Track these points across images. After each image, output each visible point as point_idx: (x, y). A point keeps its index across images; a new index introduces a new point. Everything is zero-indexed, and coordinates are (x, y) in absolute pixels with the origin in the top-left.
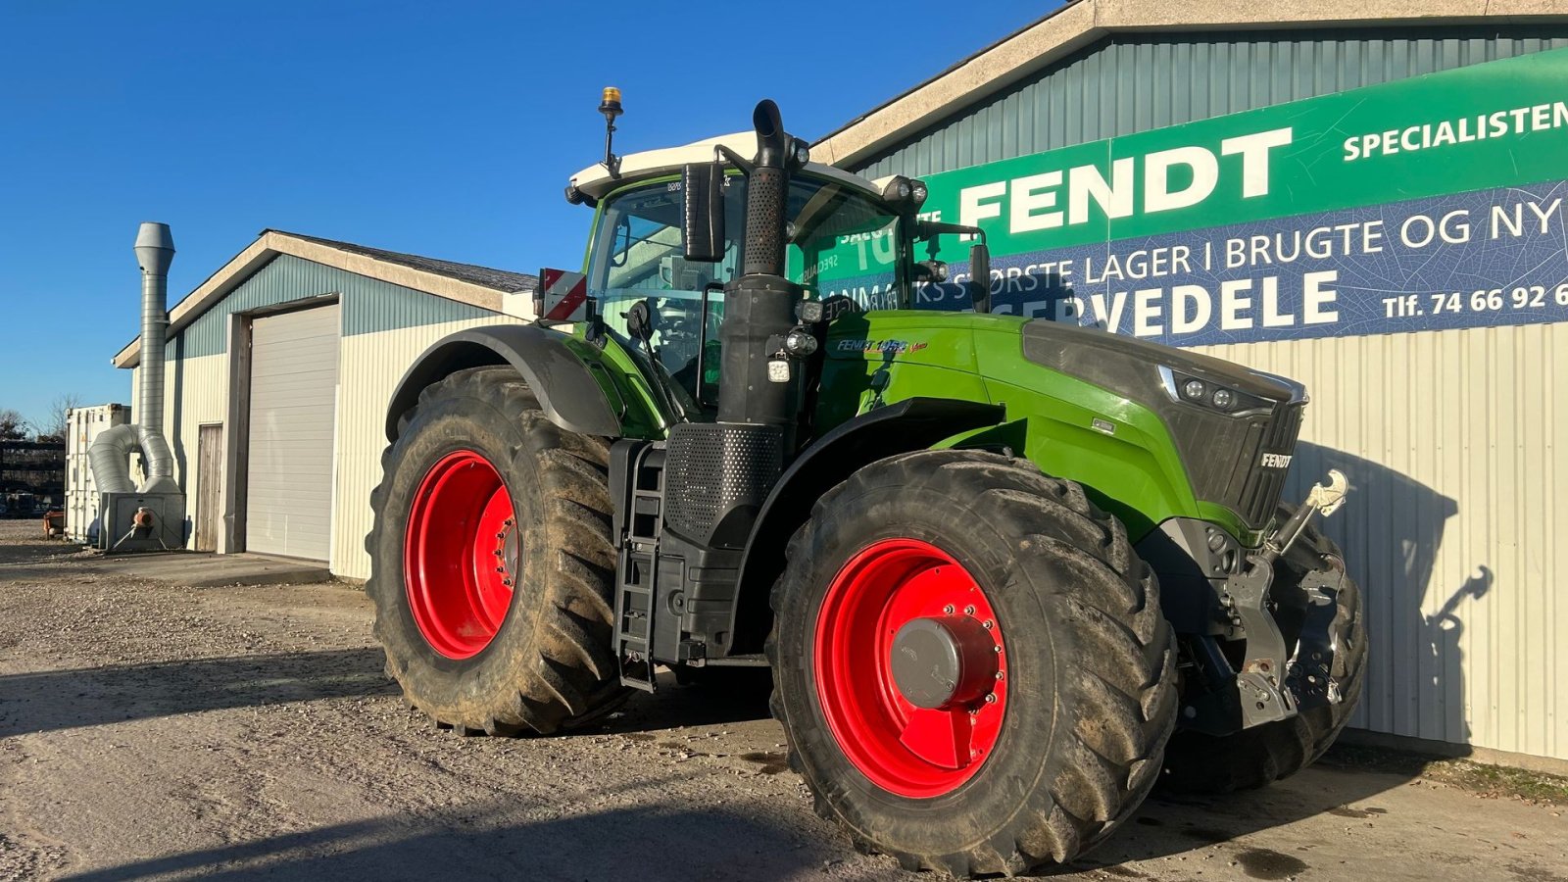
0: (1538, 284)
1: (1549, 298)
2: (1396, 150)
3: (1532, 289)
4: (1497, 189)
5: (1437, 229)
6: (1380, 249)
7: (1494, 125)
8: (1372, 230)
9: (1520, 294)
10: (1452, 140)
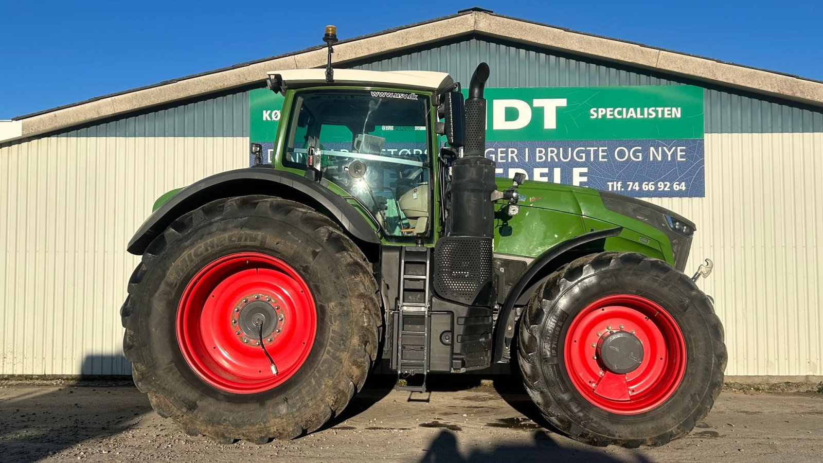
0: (667, 181)
1: (671, 187)
2: (612, 117)
3: (665, 183)
4: (652, 140)
5: (629, 154)
6: (606, 160)
7: (650, 113)
8: (603, 151)
9: (661, 185)
10: (635, 116)
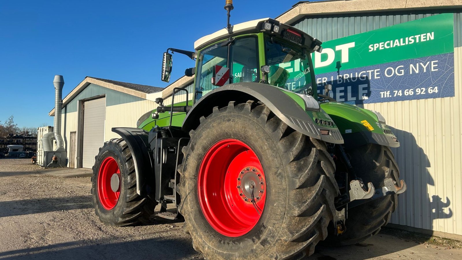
0: (423, 87)
1: (426, 91)
2: (383, 48)
3: (422, 89)
4: (411, 59)
5: (395, 71)
6: (379, 77)
7: (410, 40)
8: (377, 72)
9: (418, 90)
10: (399, 45)
